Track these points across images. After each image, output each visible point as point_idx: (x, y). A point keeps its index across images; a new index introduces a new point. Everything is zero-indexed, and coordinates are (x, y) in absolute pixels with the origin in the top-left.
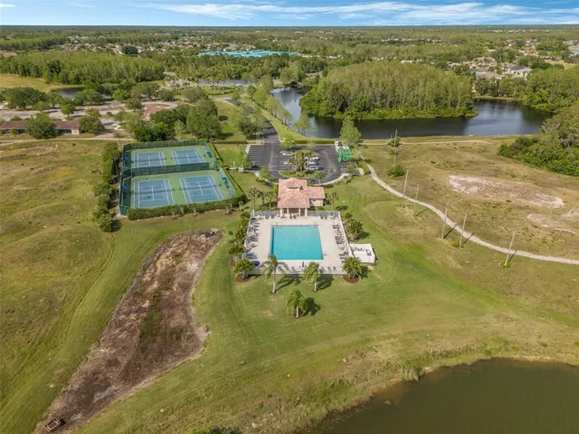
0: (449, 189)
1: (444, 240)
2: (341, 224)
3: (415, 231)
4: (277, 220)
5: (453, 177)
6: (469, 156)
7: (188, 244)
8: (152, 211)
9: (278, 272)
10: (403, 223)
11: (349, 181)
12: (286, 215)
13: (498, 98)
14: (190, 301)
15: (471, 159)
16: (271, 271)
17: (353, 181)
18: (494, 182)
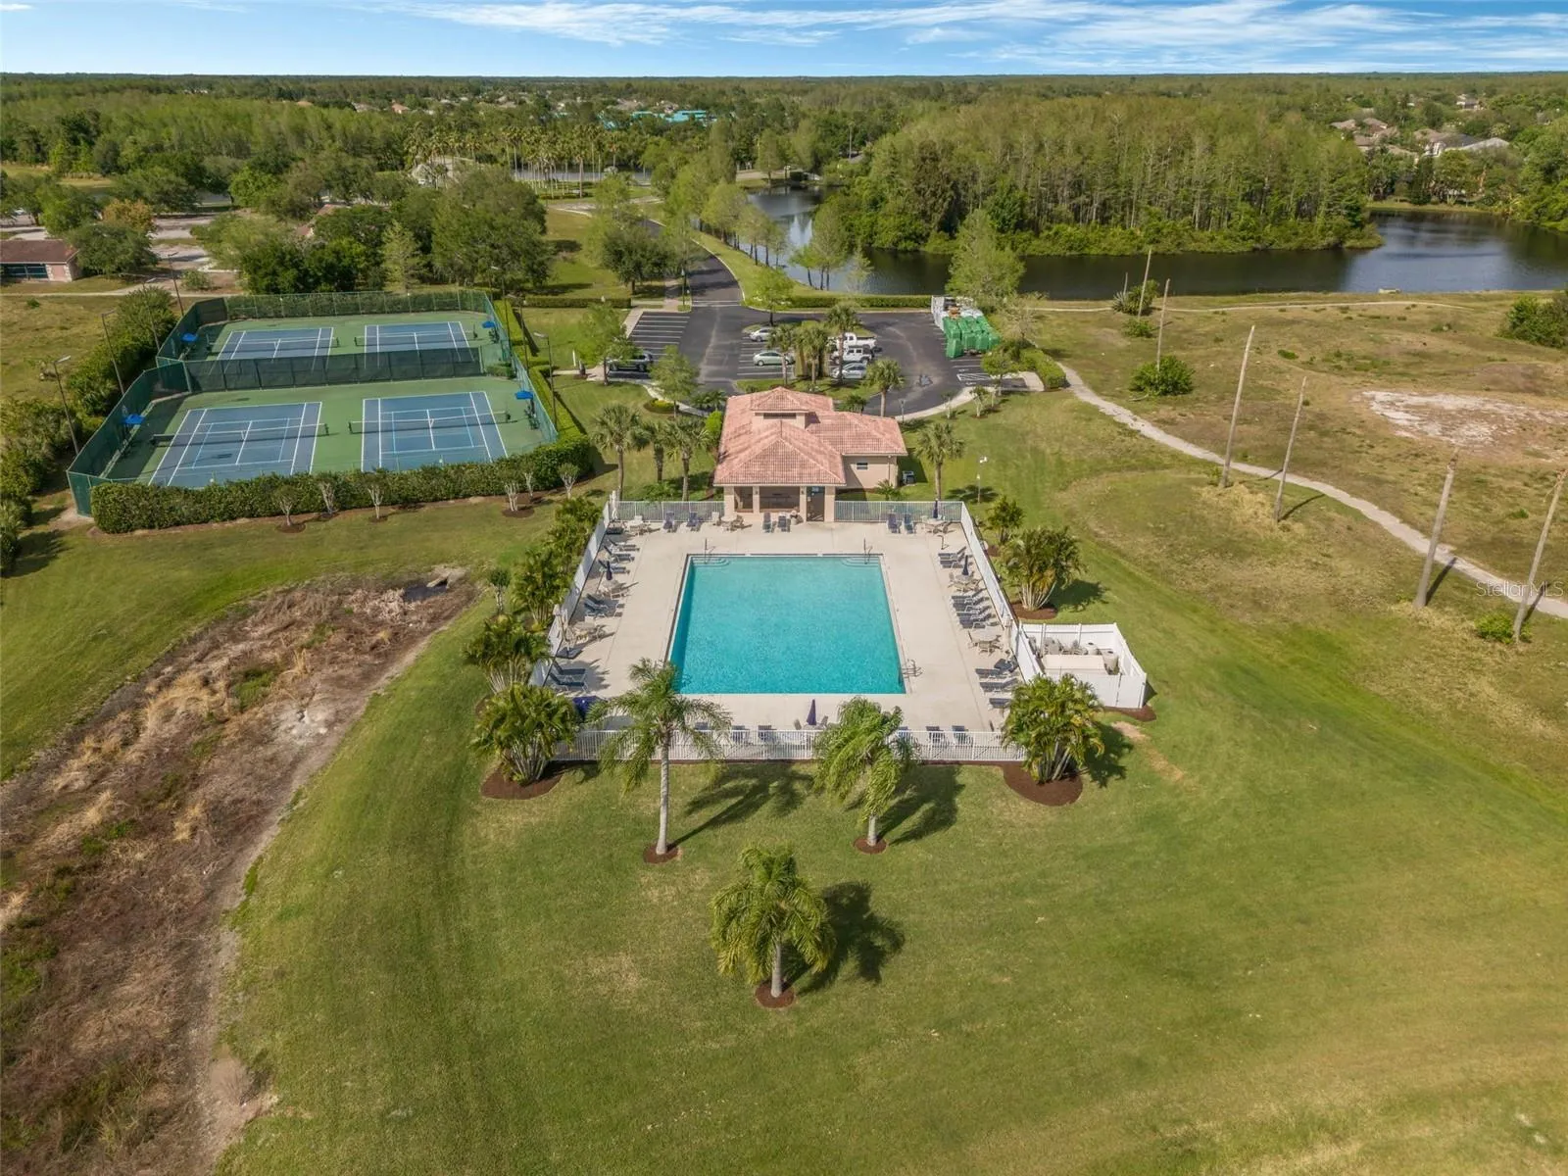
0: (1377, 432)
1: (1427, 613)
2: (976, 549)
3: (1285, 576)
4: (713, 537)
5: (1381, 395)
6: (1408, 339)
7: (320, 628)
8: (198, 497)
9: (683, 749)
10: (1235, 547)
11: (990, 410)
12: (748, 518)
13: (1429, 207)
14: (231, 898)
15: (1419, 347)
16: (648, 746)
17: (1005, 409)
18: (1543, 409)
